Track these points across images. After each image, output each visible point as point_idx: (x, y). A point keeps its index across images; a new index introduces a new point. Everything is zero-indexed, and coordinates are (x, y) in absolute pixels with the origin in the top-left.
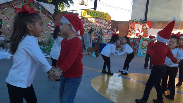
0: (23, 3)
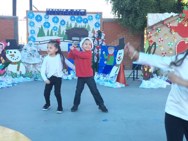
0: (179, 19)
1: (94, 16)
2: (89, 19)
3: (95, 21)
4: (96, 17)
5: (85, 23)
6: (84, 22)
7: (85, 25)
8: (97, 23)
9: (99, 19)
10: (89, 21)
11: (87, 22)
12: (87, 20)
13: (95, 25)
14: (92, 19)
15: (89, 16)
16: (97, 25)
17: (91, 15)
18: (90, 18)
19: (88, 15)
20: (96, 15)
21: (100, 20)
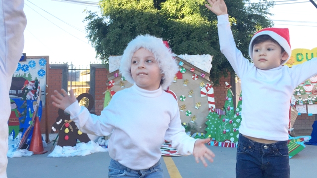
1: (37, 61)
2: (30, 66)
3: (38, 68)
4: (40, 63)
5: (25, 71)
6: (23, 70)
7: (25, 74)
8: (41, 70)
9: (43, 65)
10: (30, 68)
11: (27, 70)
12: (28, 67)
13: (39, 73)
14: (34, 66)
15: (30, 62)
16: (41, 73)
17: (32, 60)
18: (32, 63)
19: (28, 60)
20: (40, 60)
21: (45, 66)
